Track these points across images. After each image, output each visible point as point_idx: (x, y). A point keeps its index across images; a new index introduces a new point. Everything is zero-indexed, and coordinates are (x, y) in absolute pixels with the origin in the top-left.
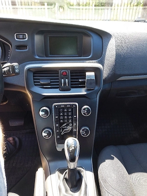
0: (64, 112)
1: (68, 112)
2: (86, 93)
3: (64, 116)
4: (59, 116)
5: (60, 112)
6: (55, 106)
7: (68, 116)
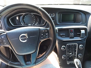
0: (71, 48)
1: (73, 47)
2: (81, 39)
3: (71, 49)
4: (69, 49)
5: (69, 48)
6: (68, 45)
7: (73, 49)
